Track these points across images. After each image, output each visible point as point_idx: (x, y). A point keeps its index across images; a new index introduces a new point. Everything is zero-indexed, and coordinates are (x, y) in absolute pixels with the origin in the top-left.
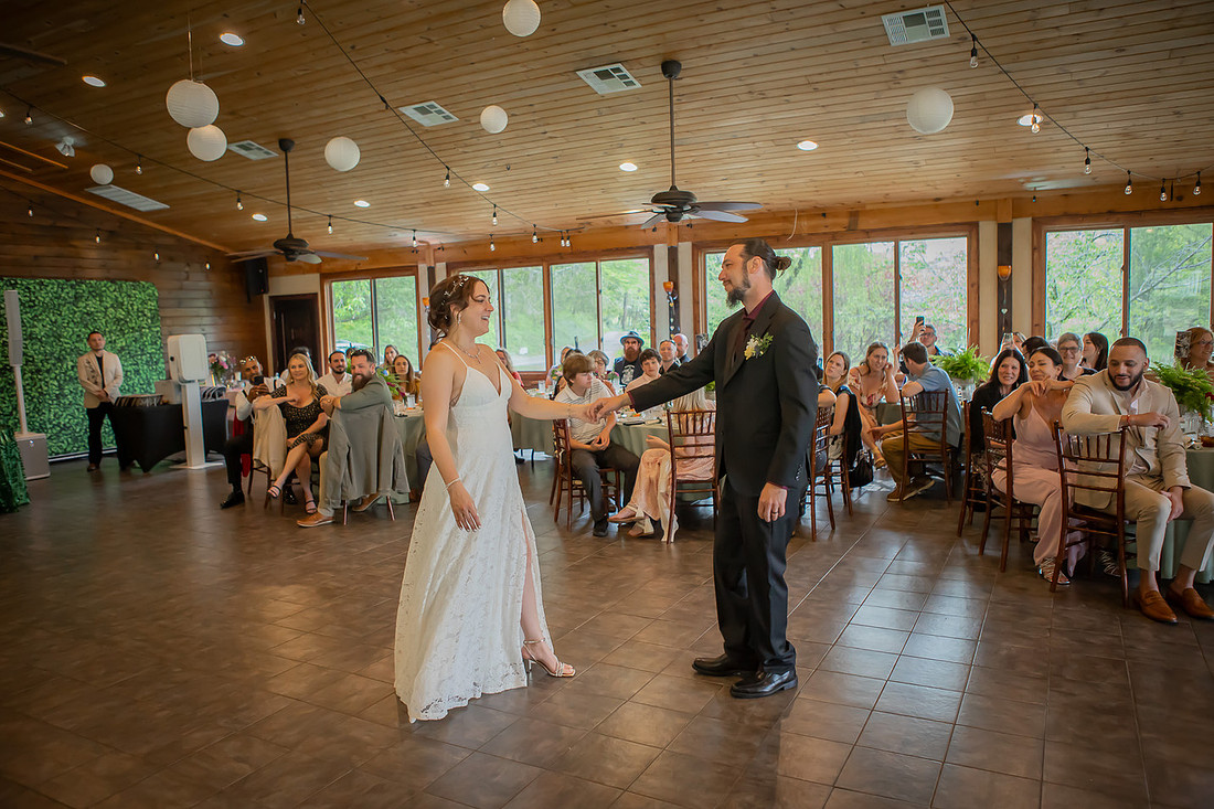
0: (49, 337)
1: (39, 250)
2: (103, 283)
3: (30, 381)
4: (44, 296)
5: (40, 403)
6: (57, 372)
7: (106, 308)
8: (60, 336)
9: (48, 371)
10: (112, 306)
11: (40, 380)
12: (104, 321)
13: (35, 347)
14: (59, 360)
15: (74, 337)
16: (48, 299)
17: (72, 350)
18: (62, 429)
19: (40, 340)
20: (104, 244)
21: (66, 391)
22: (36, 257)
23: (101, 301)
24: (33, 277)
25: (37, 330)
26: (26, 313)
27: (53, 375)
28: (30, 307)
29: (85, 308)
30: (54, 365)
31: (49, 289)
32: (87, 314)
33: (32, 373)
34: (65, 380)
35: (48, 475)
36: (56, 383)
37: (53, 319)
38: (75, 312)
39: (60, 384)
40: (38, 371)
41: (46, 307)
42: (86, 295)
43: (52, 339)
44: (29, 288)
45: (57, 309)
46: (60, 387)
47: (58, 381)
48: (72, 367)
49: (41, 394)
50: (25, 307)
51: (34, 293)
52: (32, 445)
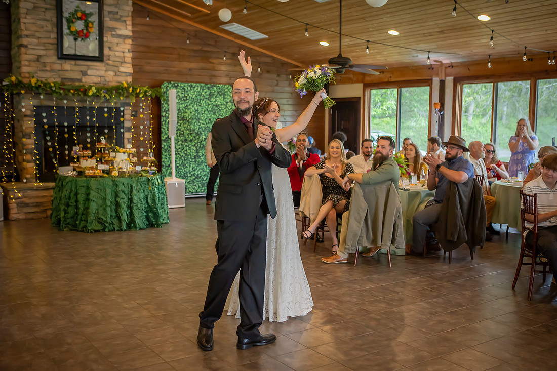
0: (193, 119)
1: (193, 65)
2: (226, 87)
3: (180, 146)
4: (192, 94)
5: (185, 160)
6: (196, 141)
7: (227, 103)
8: (199, 119)
9: (191, 141)
10: (230, 101)
11: (186, 146)
12: (225, 110)
13: (186, 125)
14: (197, 134)
15: (207, 120)
16: (194, 96)
17: (205, 128)
18: (196, 178)
19: (188, 121)
20: (229, 61)
21: (200, 154)
22: (190, 69)
23: (224, 98)
24: (188, 82)
25: (187, 115)
26: (182, 104)
27: (194, 144)
28: (184, 100)
29: (215, 102)
30: (195, 137)
31: (195, 89)
32: (216, 106)
33: (182, 141)
34: (200, 147)
35: (184, 205)
36: (195, 149)
37: (196, 109)
38: (209, 105)
39: (197, 150)
40: (186, 140)
41: (193, 101)
42: (216, 93)
43: (195, 121)
44: (184, 89)
45: (198, 102)
46: (197, 152)
47: (196, 148)
48: (205, 139)
49: (186, 154)
50: (181, 100)
51: (187, 92)
52: (177, 186)
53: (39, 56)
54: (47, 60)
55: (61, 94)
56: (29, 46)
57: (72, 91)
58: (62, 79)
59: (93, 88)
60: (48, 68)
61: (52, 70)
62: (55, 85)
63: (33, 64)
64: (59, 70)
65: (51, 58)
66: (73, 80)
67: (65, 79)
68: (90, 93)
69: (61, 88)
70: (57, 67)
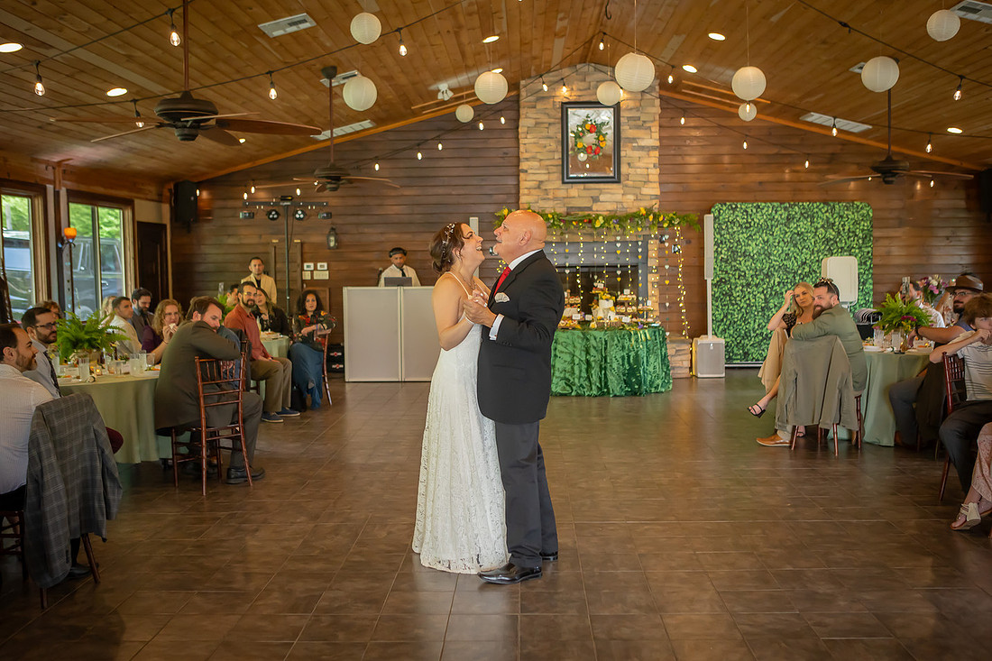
0: (760, 254)
1: (764, 177)
2: (815, 205)
3: (740, 293)
4: (759, 218)
5: (747, 313)
6: (765, 286)
7: (817, 229)
8: (770, 254)
9: (756, 285)
10: (823, 226)
11: (749, 293)
12: (813, 240)
13: (747, 263)
14: (767, 275)
15: (783, 256)
16: (762, 221)
17: (780, 267)
19: (752, 258)
20: (813, 167)
21: (771, 305)
22: (760, 183)
23: (812, 222)
24: (753, 202)
25: (751, 249)
26: (743, 233)
27: (761, 289)
28: (746, 228)
29: (796, 228)
30: (763, 280)
31: (764, 211)
32: (798, 234)
33: (743, 287)
34: (771, 294)
35: (724, 375)
36: (763, 297)
37: (766, 239)
38: (786, 233)
39: (766, 298)
40: (748, 285)
41: (760, 228)
42: (798, 216)
43: (763, 256)
44: (747, 212)
45: (769, 229)
46: (766, 301)
47: (765, 295)
48: (779, 283)
49: (748, 305)
50: (742, 228)
51: (751, 215)
52: (712, 348)
53: (541, 182)
54: (549, 186)
55: (561, 227)
56: (529, 171)
57: (574, 223)
58: (568, 208)
59: (601, 218)
60: (550, 196)
61: (555, 198)
62: (553, 218)
63: (533, 191)
64: (564, 198)
65: (554, 183)
66: (581, 209)
67: (572, 207)
68: (597, 225)
69: (561, 220)
70: (562, 193)
